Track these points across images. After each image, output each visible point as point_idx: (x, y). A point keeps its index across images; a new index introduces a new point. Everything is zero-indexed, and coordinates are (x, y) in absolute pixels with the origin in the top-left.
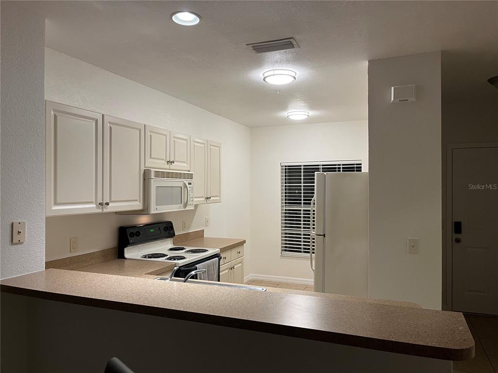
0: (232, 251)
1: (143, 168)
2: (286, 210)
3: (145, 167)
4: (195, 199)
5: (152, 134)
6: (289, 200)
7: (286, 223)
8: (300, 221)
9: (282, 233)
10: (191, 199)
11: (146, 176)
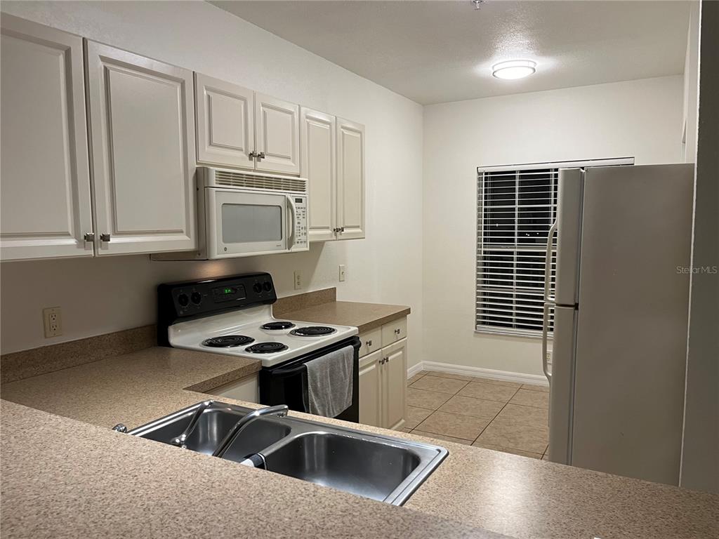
0: (384, 329)
1: (193, 165)
2: (485, 253)
3: (197, 163)
4: (310, 232)
5: (212, 95)
6: (492, 234)
7: (485, 276)
8: (512, 271)
9: (478, 294)
10: (303, 231)
11: (200, 181)
